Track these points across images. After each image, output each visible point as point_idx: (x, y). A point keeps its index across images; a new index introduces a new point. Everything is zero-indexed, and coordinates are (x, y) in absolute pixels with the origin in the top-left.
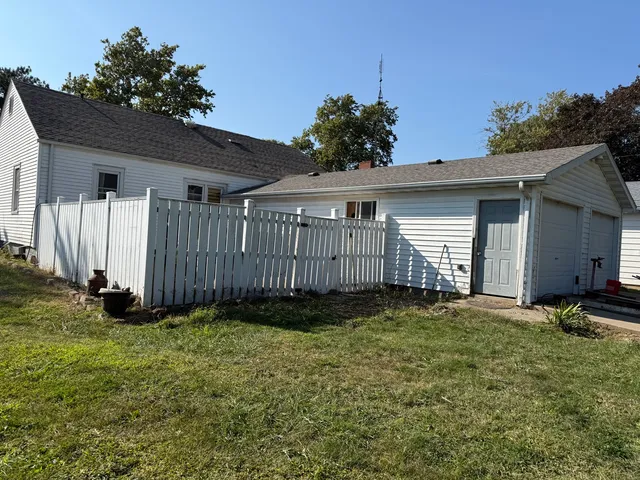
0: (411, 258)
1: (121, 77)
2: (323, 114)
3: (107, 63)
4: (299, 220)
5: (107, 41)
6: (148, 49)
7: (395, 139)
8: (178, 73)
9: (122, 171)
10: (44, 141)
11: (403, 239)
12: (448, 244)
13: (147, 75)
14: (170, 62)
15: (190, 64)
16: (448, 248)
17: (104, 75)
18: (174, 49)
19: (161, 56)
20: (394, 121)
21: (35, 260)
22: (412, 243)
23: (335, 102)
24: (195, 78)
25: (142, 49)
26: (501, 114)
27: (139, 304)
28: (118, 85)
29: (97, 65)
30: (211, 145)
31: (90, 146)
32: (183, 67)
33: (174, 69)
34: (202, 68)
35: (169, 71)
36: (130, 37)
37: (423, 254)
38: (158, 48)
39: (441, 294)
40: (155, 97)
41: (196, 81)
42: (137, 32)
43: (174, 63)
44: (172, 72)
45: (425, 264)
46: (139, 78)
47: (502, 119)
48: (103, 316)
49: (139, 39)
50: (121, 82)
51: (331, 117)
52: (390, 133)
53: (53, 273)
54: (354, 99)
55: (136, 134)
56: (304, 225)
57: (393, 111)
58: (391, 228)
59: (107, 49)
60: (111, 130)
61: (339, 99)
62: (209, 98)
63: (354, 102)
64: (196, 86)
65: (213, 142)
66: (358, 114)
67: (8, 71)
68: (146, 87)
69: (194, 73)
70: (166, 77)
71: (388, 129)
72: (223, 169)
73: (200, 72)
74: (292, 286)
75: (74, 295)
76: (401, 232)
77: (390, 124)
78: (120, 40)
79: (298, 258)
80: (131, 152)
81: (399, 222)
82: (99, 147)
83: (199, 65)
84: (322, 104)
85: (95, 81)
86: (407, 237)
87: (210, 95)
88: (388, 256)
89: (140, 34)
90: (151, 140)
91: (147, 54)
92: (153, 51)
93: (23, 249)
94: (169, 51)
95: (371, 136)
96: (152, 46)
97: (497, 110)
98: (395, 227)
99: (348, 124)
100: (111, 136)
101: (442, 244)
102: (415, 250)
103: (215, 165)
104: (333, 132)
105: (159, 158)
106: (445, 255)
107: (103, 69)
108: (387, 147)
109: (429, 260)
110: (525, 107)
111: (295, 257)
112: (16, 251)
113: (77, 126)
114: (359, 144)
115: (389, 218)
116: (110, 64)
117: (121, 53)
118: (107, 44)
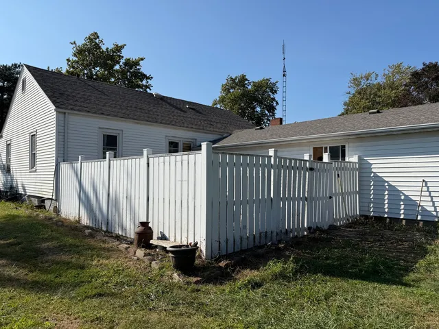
0: (386, 192)
1: (85, 68)
2: (226, 89)
3: (75, 59)
4: (308, 165)
5: (75, 43)
6: (104, 48)
7: (277, 104)
8: (125, 64)
9: (120, 132)
10: (59, 110)
11: (376, 176)
12: (426, 179)
13: (104, 66)
14: (120, 56)
15: (134, 57)
16: (426, 183)
17: (73, 67)
18: (122, 47)
19: (114, 52)
20: (276, 92)
21: (57, 210)
22: (386, 179)
23: (233, 80)
24: (138, 67)
25: (100, 48)
26: (356, 81)
27: (200, 257)
28: (84, 74)
29: (68, 60)
30: (176, 111)
31: (95, 113)
32: (129, 60)
33: (122, 61)
34: (142, 59)
35: (119, 63)
36: (91, 40)
37: (400, 189)
38: (111, 47)
39: (404, 221)
40: (110, 82)
41: (139, 69)
42: (96, 35)
43: (123, 57)
44: (121, 64)
45: (403, 197)
46: (98, 69)
47: (357, 85)
48: (179, 275)
49: (97, 41)
50: (86, 72)
51: (231, 91)
52: (274, 99)
53: (79, 222)
54: (246, 77)
55: (124, 104)
56: (311, 169)
57: (274, 84)
58: (364, 168)
59: (75, 49)
60: (106, 101)
61: (236, 77)
62: (149, 80)
63: (247, 80)
64: (139, 73)
65: (177, 108)
66: (250, 87)
67: (6, 67)
68: (104, 75)
69: (137, 63)
70: (117, 67)
71: (272, 97)
72: (192, 128)
73: (141, 62)
74: (306, 226)
75: (126, 249)
76: (373, 170)
77: (273, 93)
78: (84, 42)
79: (308, 200)
80: (127, 117)
81: (371, 162)
82: (102, 114)
83: (141, 57)
84: (225, 82)
85: (68, 71)
86: (380, 175)
87: (148, 78)
88: (363, 192)
89: (98, 37)
90: (136, 108)
91: (103, 51)
92: (107, 49)
93: (42, 200)
94: (119, 49)
95: (260, 103)
96: (107, 45)
97: (354, 79)
98: (367, 166)
99: (243, 95)
100: (107, 105)
101: (421, 179)
102: (390, 185)
103: (186, 125)
104: (234, 101)
105: (147, 121)
106: (425, 189)
107: (72, 63)
108: (272, 109)
109: (406, 193)
110: (373, 76)
111: (306, 199)
112: (36, 202)
113: (80, 98)
114: (251, 108)
115: (360, 158)
116: (77, 59)
117: (85, 51)
118: (74, 45)
